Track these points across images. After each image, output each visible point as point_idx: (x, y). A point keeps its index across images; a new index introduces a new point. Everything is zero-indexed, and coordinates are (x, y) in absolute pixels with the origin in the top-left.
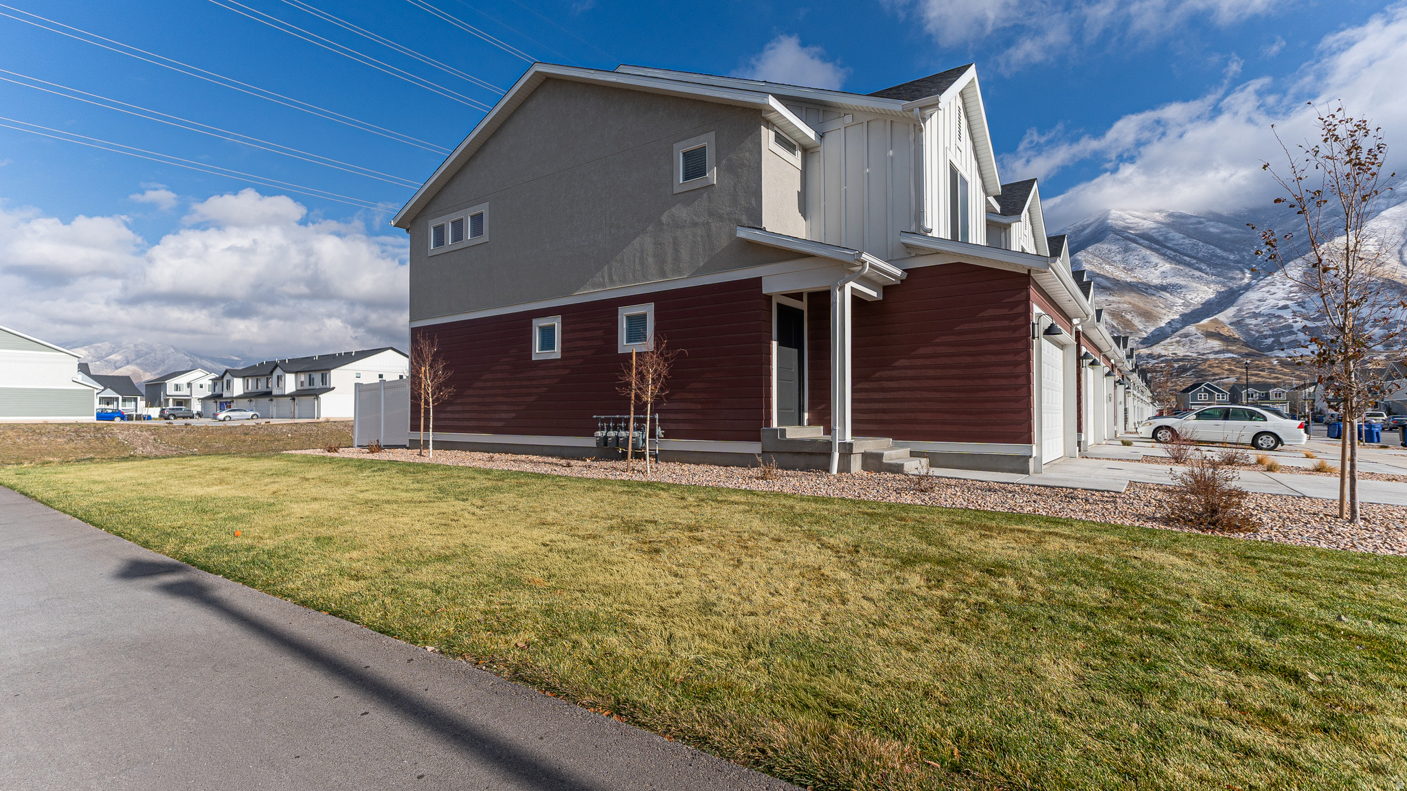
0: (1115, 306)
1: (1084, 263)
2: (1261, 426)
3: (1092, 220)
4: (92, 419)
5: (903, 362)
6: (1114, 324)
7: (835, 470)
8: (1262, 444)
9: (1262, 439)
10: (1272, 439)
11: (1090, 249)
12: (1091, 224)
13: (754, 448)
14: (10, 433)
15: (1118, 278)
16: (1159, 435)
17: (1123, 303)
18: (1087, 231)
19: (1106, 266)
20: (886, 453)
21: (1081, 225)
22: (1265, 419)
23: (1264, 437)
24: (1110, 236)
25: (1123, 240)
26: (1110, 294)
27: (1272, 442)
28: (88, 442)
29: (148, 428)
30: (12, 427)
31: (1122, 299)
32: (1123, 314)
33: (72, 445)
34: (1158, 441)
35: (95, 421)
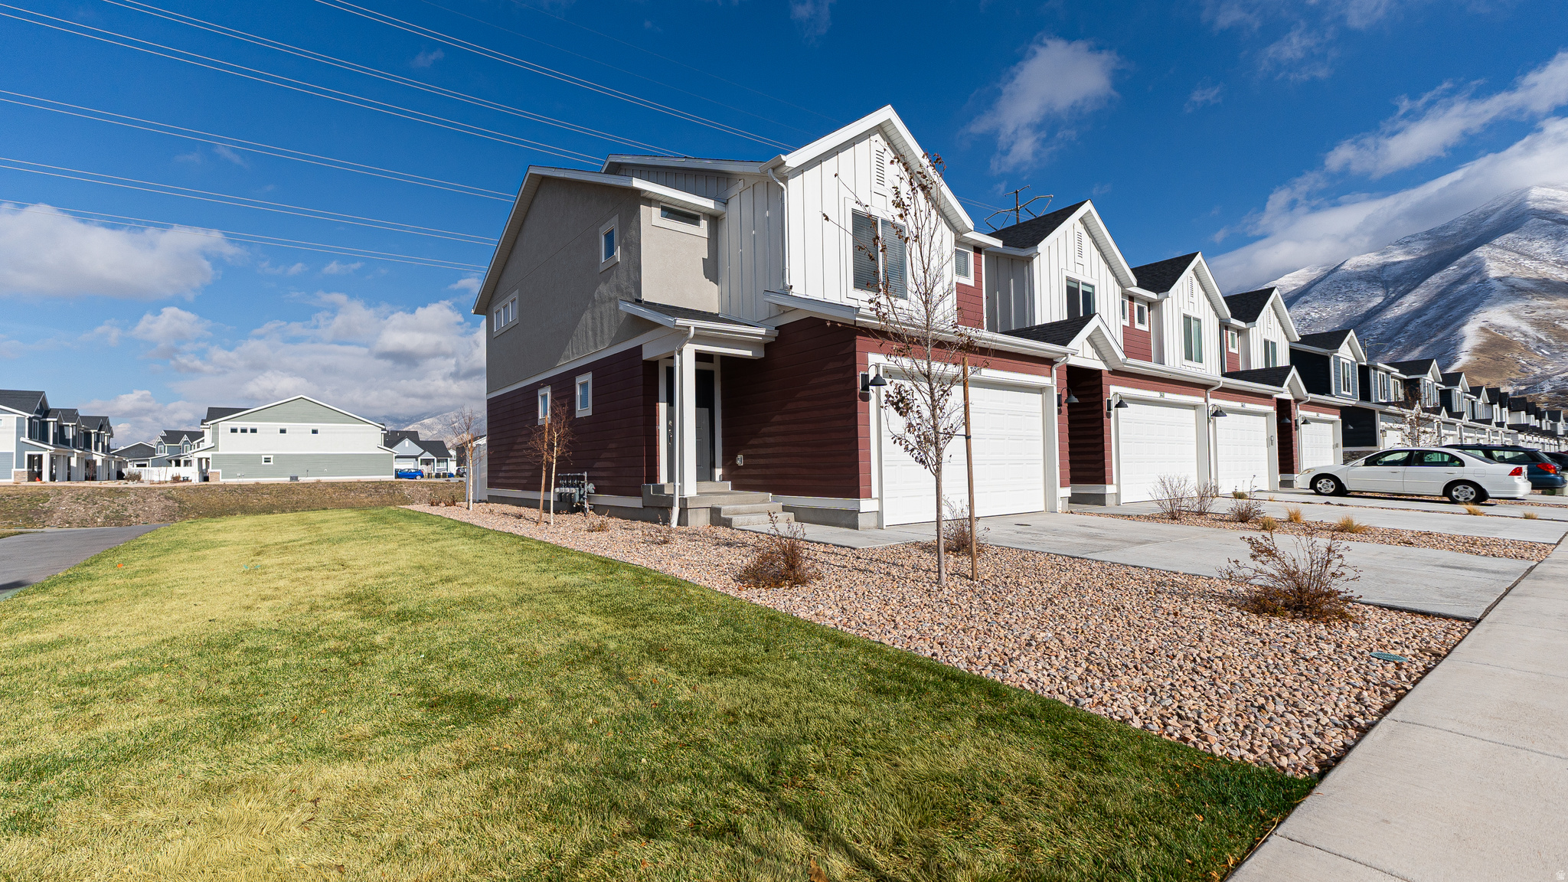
0: (1542, 313)
1: (1488, 260)
2: (1457, 473)
3: (1501, 203)
4: (392, 478)
5: (777, 418)
6: (1540, 336)
7: (674, 524)
8: (1458, 497)
9: (1457, 490)
10: (1471, 489)
11: (1497, 241)
12: (1498, 209)
13: (636, 502)
14: (330, 490)
15: (1548, 276)
16: (1319, 485)
17: (1555, 308)
18: (1491, 220)
19: (1526, 262)
20: (723, 508)
21: (1481, 213)
22: (1462, 464)
23: (1460, 488)
24: (1530, 222)
25: (1554, 225)
26: (1533, 297)
27: (1472, 493)
28: (382, 497)
29: (428, 485)
30: (333, 485)
31: (1554, 303)
32: (1557, 322)
33: (370, 499)
34: (1318, 493)
35: (394, 480)
